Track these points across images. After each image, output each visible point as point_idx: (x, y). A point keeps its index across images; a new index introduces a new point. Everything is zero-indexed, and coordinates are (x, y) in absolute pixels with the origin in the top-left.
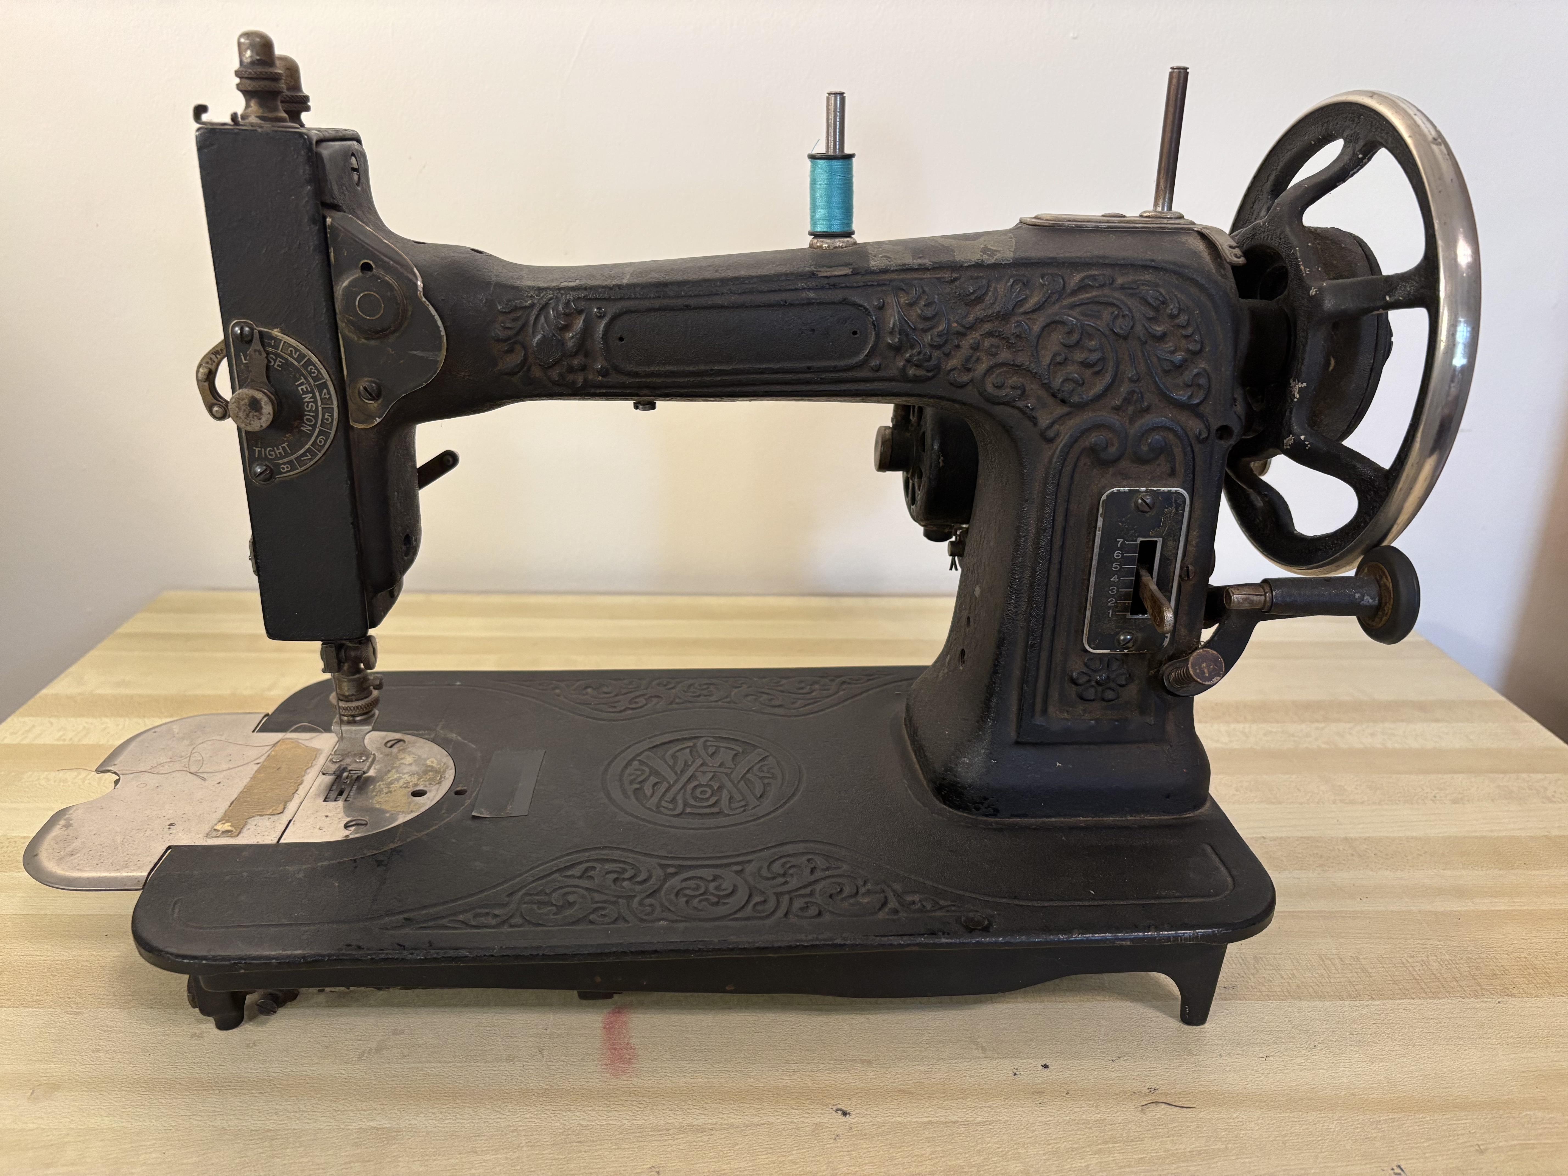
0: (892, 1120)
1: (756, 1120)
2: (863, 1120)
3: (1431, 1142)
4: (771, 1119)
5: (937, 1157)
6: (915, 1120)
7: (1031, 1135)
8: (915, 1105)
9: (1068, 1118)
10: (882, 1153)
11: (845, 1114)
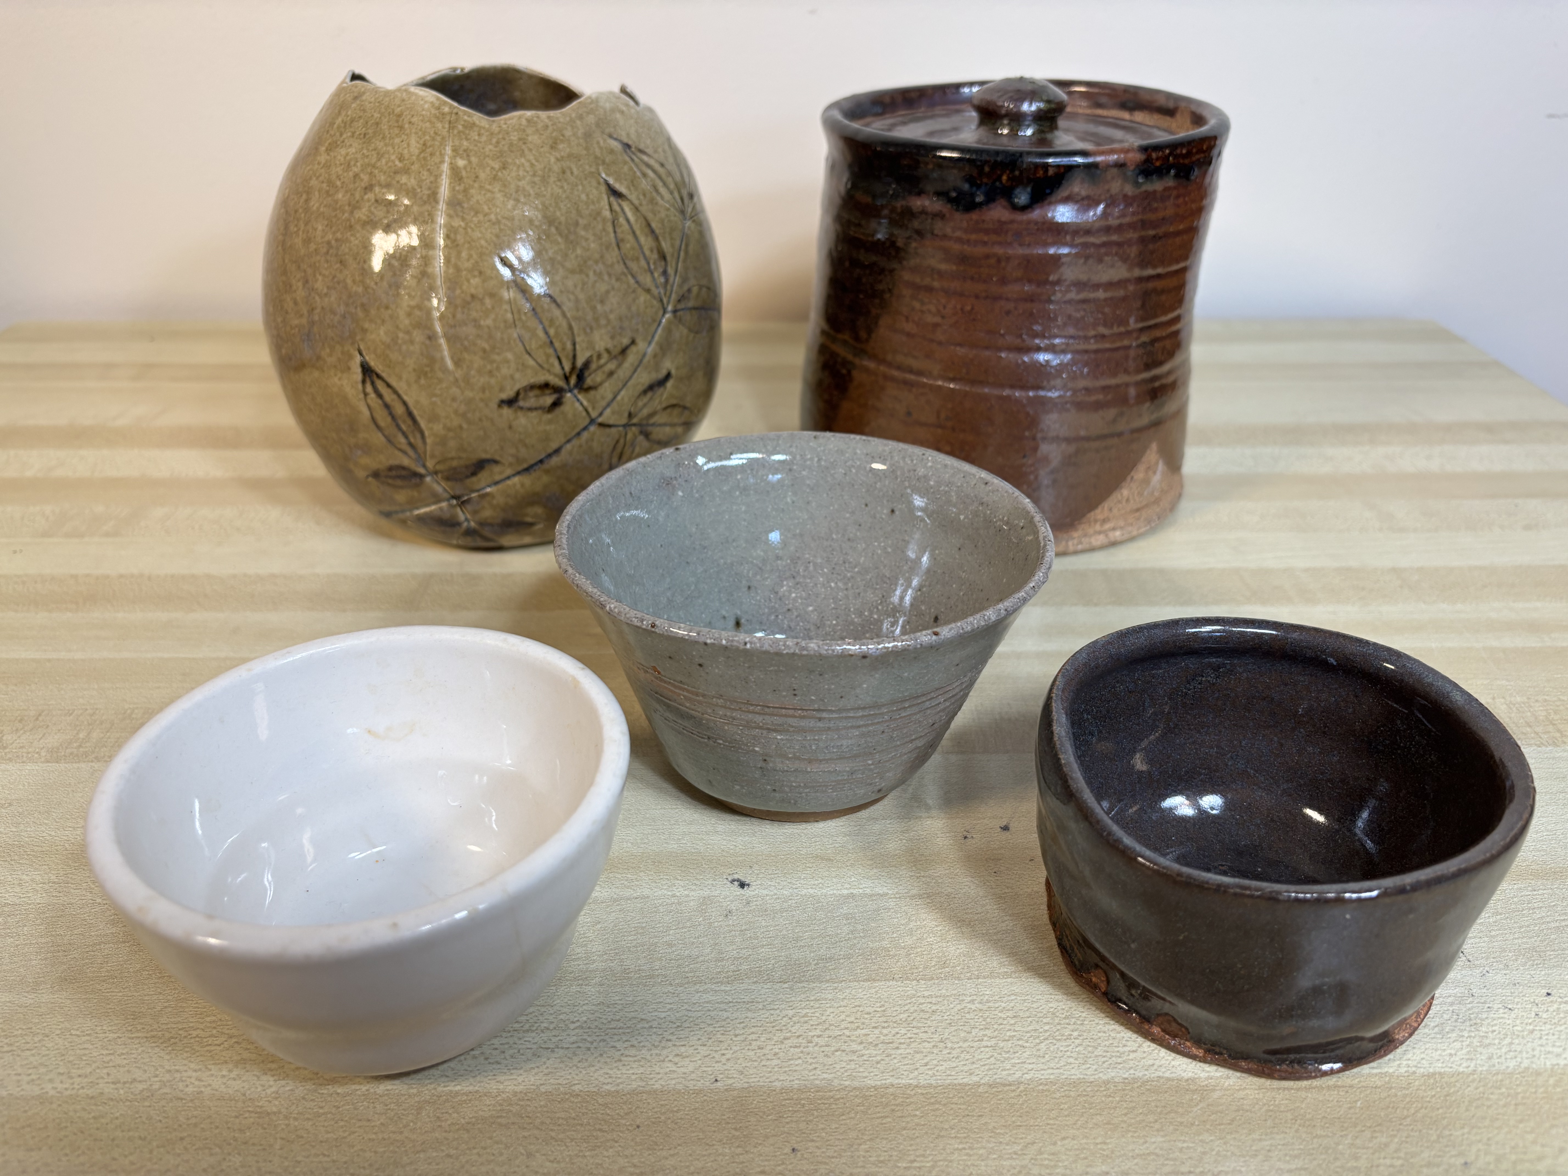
0: (803, 893)
1: (628, 893)
2: (765, 892)
3: (1498, 917)
4: (646, 892)
5: (855, 938)
6: (831, 892)
7: (980, 910)
8: (834, 874)
9: (1029, 890)
10: (784, 932)
11: (742, 885)
